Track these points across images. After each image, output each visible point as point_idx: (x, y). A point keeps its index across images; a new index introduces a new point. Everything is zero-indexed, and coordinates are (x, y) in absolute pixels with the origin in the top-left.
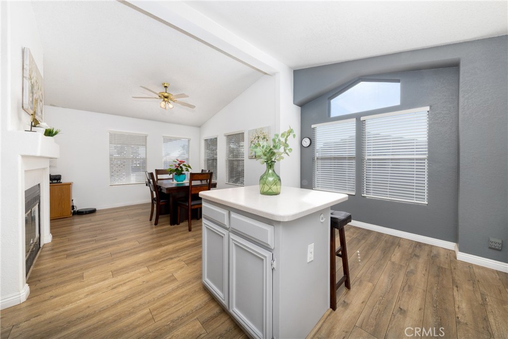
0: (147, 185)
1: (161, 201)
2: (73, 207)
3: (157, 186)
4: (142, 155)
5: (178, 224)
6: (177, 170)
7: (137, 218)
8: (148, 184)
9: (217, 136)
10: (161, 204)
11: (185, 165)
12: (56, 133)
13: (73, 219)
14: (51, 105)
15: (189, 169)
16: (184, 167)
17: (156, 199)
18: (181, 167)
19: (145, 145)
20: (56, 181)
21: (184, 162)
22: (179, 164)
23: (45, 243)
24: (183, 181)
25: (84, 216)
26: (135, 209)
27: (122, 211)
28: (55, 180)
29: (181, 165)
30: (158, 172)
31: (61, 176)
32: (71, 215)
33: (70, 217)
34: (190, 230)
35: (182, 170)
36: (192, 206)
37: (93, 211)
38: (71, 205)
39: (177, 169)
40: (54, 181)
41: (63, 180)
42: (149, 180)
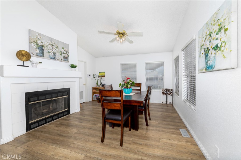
23: (76, 112)
31: (105, 84)
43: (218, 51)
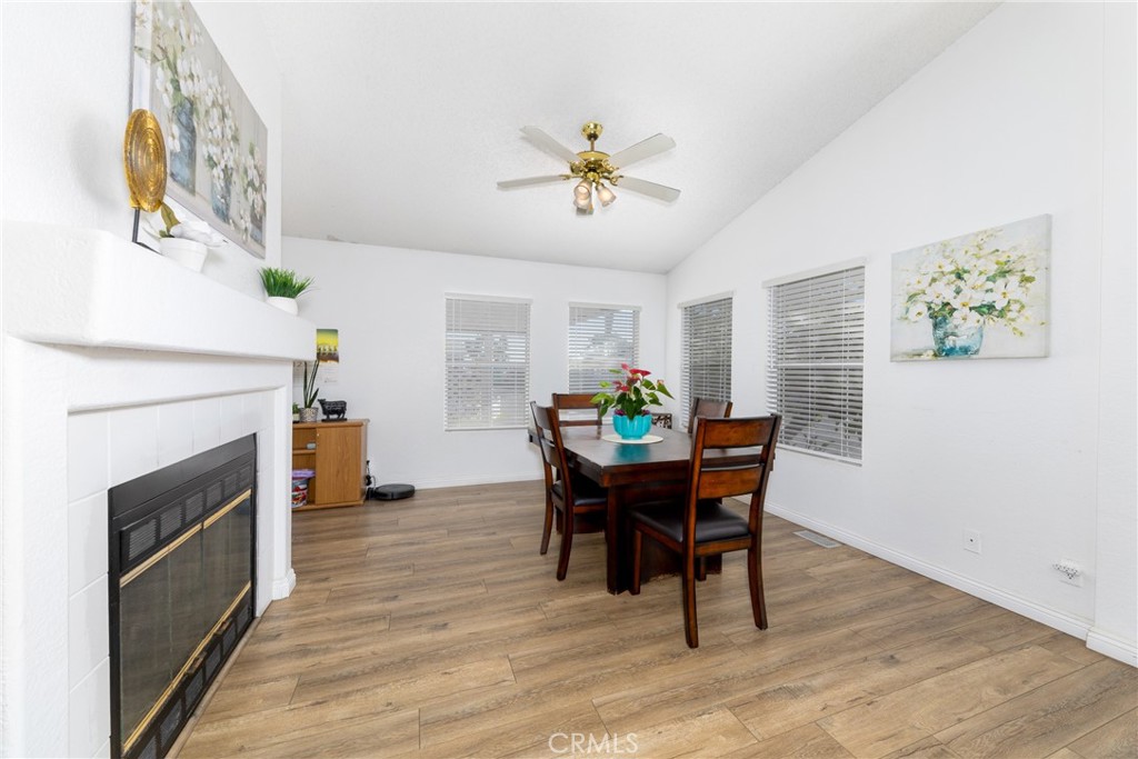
0: (531, 439)
1: (578, 502)
2: (368, 478)
3: (566, 450)
4: (515, 357)
5: (635, 592)
6: (622, 399)
7: (506, 535)
8: (536, 438)
9: (732, 293)
10: (575, 510)
11: (648, 385)
12: (301, 288)
13: (365, 513)
14: (332, 238)
15: (660, 395)
16: (644, 391)
17: (561, 491)
18: (637, 391)
19: (525, 332)
20: (335, 416)
21: (646, 373)
22: (632, 381)
23: (274, 599)
24: (640, 437)
25: (389, 505)
26: (501, 499)
27: (470, 502)
28: (334, 412)
29: (638, 385)
30: (561, 401)
31: (345, 403)
32: (362, 502)
33: (359, 505)
34: (692, 642)
35: (641, 402)
36: (698, 543)
37: (407, 494)
38: (363, 474)
39: (623, 395)
40: (331, 417)
41: (350, 415)
42: (539, 429)
43: (995, 318)
